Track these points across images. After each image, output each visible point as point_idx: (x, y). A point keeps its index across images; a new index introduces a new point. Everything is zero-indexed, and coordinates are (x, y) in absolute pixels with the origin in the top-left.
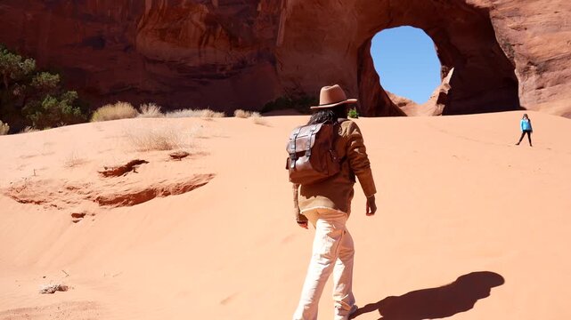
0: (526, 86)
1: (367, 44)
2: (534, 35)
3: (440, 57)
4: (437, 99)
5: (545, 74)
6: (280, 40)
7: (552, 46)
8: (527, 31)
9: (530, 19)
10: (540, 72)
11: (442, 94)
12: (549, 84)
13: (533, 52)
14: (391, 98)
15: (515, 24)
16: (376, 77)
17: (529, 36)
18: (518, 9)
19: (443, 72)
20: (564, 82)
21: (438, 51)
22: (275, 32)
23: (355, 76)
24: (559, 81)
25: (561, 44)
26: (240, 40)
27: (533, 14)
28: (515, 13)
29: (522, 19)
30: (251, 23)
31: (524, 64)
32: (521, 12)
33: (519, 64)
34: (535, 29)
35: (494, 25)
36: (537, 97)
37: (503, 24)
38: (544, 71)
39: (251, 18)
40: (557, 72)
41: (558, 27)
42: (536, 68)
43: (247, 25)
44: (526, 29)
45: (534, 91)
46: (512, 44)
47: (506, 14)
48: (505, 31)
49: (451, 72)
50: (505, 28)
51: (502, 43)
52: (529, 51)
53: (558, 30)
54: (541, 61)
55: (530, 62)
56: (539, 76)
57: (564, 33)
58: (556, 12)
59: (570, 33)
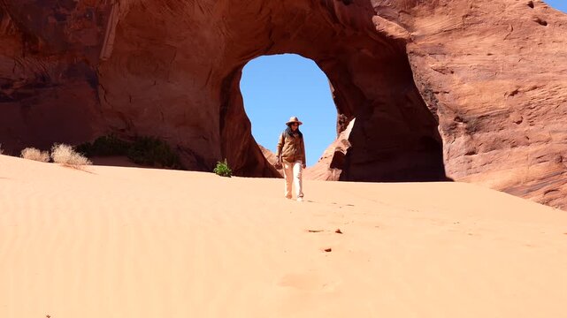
0: (453, 148)
1: (236, 74)
2: (463, 81)
3: (337, 101)
4: (330, 160)
5: (477, 135)
6: (107, 51)
7: (485, 97)
8: (455, 76)
9: (457, 60)
10: (470, 131)
11: (338, 155)
12: (482, 148)
13: (462, 104)
14: (266, 156)
15: (439, 65)
16: (246, 124)
17: (457, 82)
18: (442, 45)
19: (340, 122)
20: (501, 148)
21: (334, 94)
22: (101, 37)
23: (216, 118)
24: (493, 147)
25: (499, 95)
26: (41, 42)
27: (461, 54)
28: (438, 51)
29: (447, 60)
30: (61, 18)
31: (450, 120)
32: (445, 50)
33: (444, 119)
34: (463, 74)
35: (412, 63)
36: (466, 165)
37: (424, 64)
38: (476, 131)
39: (62, 10)
40: (491, 134)
41: (493, 73)
42: (465, 126)
43: (55, 20)
44: (452, 72)
45: (463, 156)
46: (435, 90)
47: (427, 50)
48: (426, 72)
49: (352, 124)
50: (425, 69)
51: (421, 89)
52: (457, 102)
53: (493, 78)
54: (472, 117)
55: (458, 118)
56: (469, 137)
57: (501, 82)
58: (489, 55)
59: (507, 82)
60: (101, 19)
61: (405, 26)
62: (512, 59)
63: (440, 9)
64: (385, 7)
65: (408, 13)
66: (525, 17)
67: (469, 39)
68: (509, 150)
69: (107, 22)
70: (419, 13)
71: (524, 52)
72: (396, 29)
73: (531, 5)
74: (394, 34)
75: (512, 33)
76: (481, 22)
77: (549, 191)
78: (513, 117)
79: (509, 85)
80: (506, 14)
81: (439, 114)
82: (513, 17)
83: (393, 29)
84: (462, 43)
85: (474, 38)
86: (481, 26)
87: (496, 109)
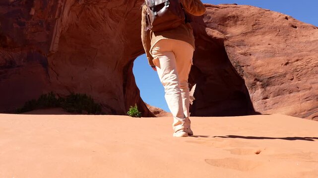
0: (256, 96)
1: (130, 65)
2: (257, 59)
5: (268, 88)
7: (271, 67)
8: (252, 57)
9: (252, 48)
10: (263, 86)
12: (272, 95)
13: (258, 71)
14: (148, 108)
15: (243, 51)
16: (137, 91)
17: (254, 60)
18: (243, 41)
20: (283, 94)
22: (49, 37)
24: (279, 93)
25: (278, 65)
27: (254, 45)
28: (241, 44)
29: (247, 48)
30: (22, 24)
31: (252, 81)
32: (245, 43)
33: (248, 81)
34: (257, 55)
35: (227, 51)
36: (263, 105)
37: (234, 51)
38: (267, 86)
39: (22, 20)
40: (276, 87)
41: (273, 54)
42: (261, 83)
43: (17, 26)
44: (250, 55)
45: (261, 101)
46: (241, 65)
47: (236, 44)
48: (235, 55)
49: (194, 87)
50: (235, 54)
51: (234, 65)
52: (255, 70)
53: (273, 56)
54: (265, 78)
55: (256, 79)
56: (263, 89)
57: (278, 58)
58: (269, 44)
59: (281, 58)
60: (50, 27)
61: (222, 32)
62: (282, 46)
63: (239, 22)
64: (210, 22)
65: (223, 25)
66: (285, 24)
67: (257, 37)
68: (288, 95)
69: (53, 28)
70: (228, 25)
71: (288, 42)
72: (217, 34)
73: (287, 18)
74: (217, 36)
75: (280, 33)
76: (262, 28)
77: (315, 117)
78: (288, 76)
79: (283, 59)
80: (274, 23)
81: (244, 78)
82: (278, 24)
83: (215, 34)
84: (254, 39)
85: (260, 36)
86: (262, 30)
87: (278, 73)
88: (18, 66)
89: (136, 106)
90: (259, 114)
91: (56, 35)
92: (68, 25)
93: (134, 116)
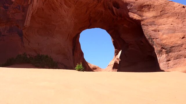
0: (162, 59)
2: (163, 34)
3: (114, 44)
4: (112, 66)
5: (170, 54)
7: (172, 40)
8: (160, 32)
9: (160, 27)
10: (167, 53)
11: (115, 64)
12: (173, 59)
13: (164, 42)
14: (89, 65)
15: (154, 29)
16: (82, 54)
17: (161, 35)
18: (154, 22)
19: (116, 52)
20: (180, 58)
21: (113, 42)
22: (24, 17)
23: (71, 52)
24: (178, 57)
25: (177, 39)
27: (161, 24)
28: (152, 24)
29: (156, 27)
30: (6, 8)
31: (159, 49)
32: (155, 23)
33: (157, 49)
34: (163, 31)
35: (143, 28)
36: (167, 65)
37: (148, 28)
38: (170, 52)
39: (7, 5)
40: (176, 53)
41: (174, 31)
42: (165, 51)
43: (3, 9)
44: (159, 31)
45: (165, 62)
46: (152, 38)
47: (149, 24)
48: (149, 31)
49: (120, 52)
50: (148, 30)
51: (147, 38)
52: (162, 42)
53: (174, 32)
54: (168, 47)
55: (162, 48)
56: (167, 55)
57: (177, 34)
58: (172, 24)
59: (180, 34)
60: (24, 10)
61: (140, 15)
62: (180, 26)
63: (151, 9)
64: (132, 9)
65: (141, 11)
66: (182, 11)
67: (163, 19)
68: (184, 59)
69: (27, 11)
70: (144, 11)
71: (184, 23)
72: (137, 17)
73: (184, 7)
74: (136, 18)
75: (179, 17)
76: (167, 13)
78: (184, 46)
79: (181, 35)
80: (175, 10)
81: (154, 47)
82: (178, 11)
83: (135, 17)
84: (161, 21)
85: (165, 19)
86: (167, 15)
87: (177, 44)
88: (3, 36)
89: (81, 64)
90: (163, 71)
91: (28, 15)
92: (37, 8)
93: (79, 70)
